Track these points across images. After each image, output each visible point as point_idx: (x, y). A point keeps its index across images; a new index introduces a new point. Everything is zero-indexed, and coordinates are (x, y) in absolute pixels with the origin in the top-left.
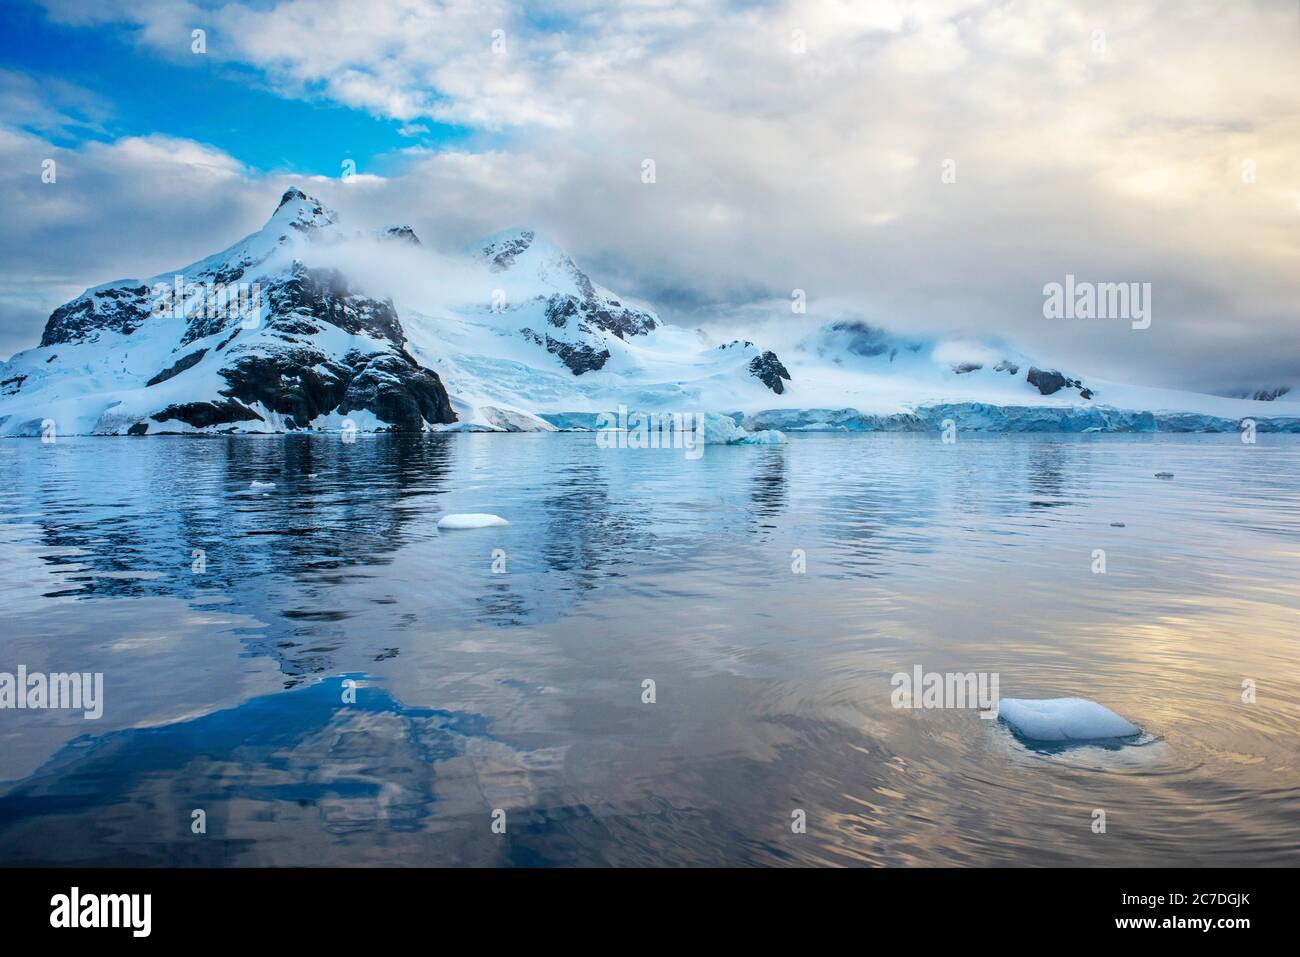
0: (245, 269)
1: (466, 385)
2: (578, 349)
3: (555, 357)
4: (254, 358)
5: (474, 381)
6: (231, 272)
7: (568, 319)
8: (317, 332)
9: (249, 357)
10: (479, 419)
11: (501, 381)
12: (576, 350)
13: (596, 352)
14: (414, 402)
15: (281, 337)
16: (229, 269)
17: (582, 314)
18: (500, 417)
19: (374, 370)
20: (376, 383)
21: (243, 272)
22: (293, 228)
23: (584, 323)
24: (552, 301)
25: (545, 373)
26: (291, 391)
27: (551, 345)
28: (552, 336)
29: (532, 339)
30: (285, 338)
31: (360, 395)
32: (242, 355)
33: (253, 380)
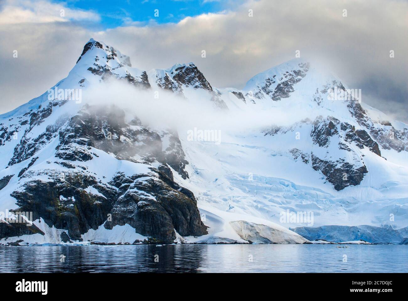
0: (53, 108)
1: (238, 201)
2: (339, 166)
3: (319, 174)
4: (38, 182)
5: (244, 198)
6: (43, 111)
7: (330, 138)
8: (91, 158)
9: (35, 182)
10: (228, 232)
11: (270, 197)
12: (336, 167)
13: (355, 168)
14: (167, 217)
15: (62, 163)
16: (41, 109)
17: (342, 133)
18: (251, 230)
19: (135, 190)
20: (137, 201)
21: (51, 111)
22: (90, 72)
23: (344, 142)
24: (316, 123)
25: (310, 189)
26: (66, 210)
27: (317, 164)
28: (317, 155)
29: (300, 158)
30: (65, 165)
31: (123, 211)
32: (31, 179)
33: (37, 201)
